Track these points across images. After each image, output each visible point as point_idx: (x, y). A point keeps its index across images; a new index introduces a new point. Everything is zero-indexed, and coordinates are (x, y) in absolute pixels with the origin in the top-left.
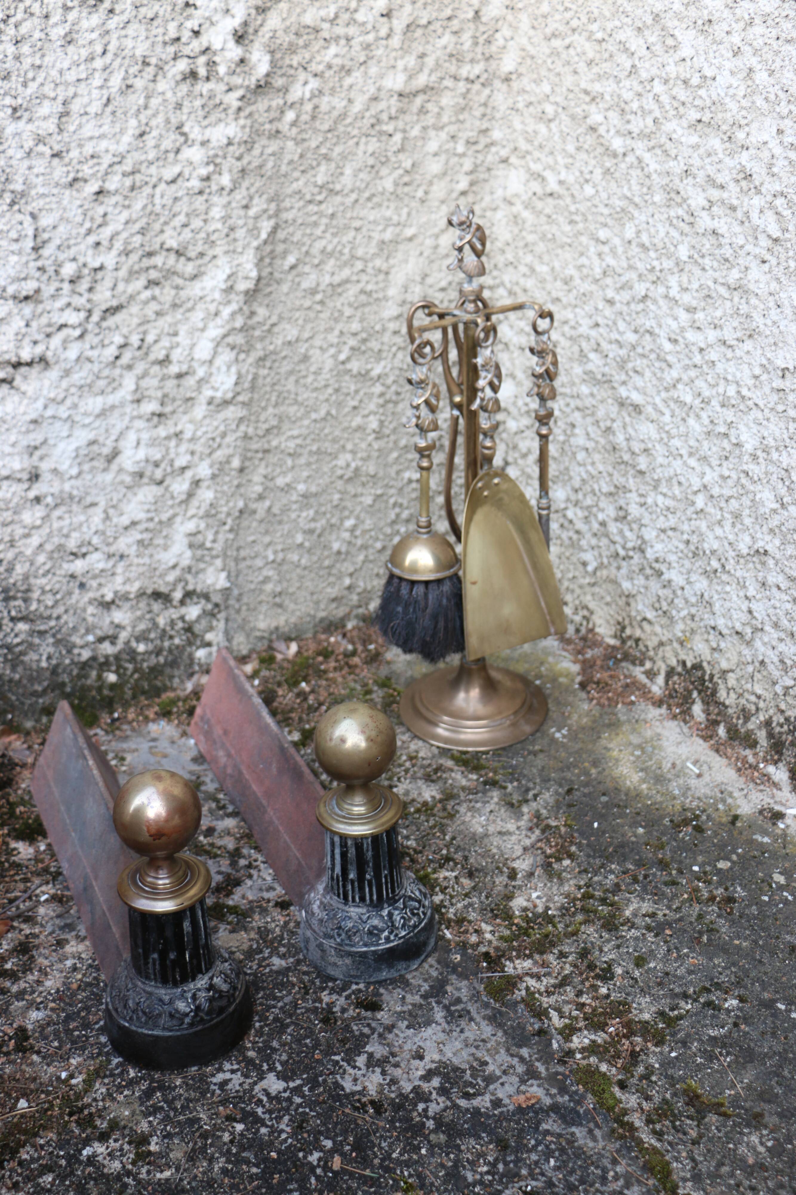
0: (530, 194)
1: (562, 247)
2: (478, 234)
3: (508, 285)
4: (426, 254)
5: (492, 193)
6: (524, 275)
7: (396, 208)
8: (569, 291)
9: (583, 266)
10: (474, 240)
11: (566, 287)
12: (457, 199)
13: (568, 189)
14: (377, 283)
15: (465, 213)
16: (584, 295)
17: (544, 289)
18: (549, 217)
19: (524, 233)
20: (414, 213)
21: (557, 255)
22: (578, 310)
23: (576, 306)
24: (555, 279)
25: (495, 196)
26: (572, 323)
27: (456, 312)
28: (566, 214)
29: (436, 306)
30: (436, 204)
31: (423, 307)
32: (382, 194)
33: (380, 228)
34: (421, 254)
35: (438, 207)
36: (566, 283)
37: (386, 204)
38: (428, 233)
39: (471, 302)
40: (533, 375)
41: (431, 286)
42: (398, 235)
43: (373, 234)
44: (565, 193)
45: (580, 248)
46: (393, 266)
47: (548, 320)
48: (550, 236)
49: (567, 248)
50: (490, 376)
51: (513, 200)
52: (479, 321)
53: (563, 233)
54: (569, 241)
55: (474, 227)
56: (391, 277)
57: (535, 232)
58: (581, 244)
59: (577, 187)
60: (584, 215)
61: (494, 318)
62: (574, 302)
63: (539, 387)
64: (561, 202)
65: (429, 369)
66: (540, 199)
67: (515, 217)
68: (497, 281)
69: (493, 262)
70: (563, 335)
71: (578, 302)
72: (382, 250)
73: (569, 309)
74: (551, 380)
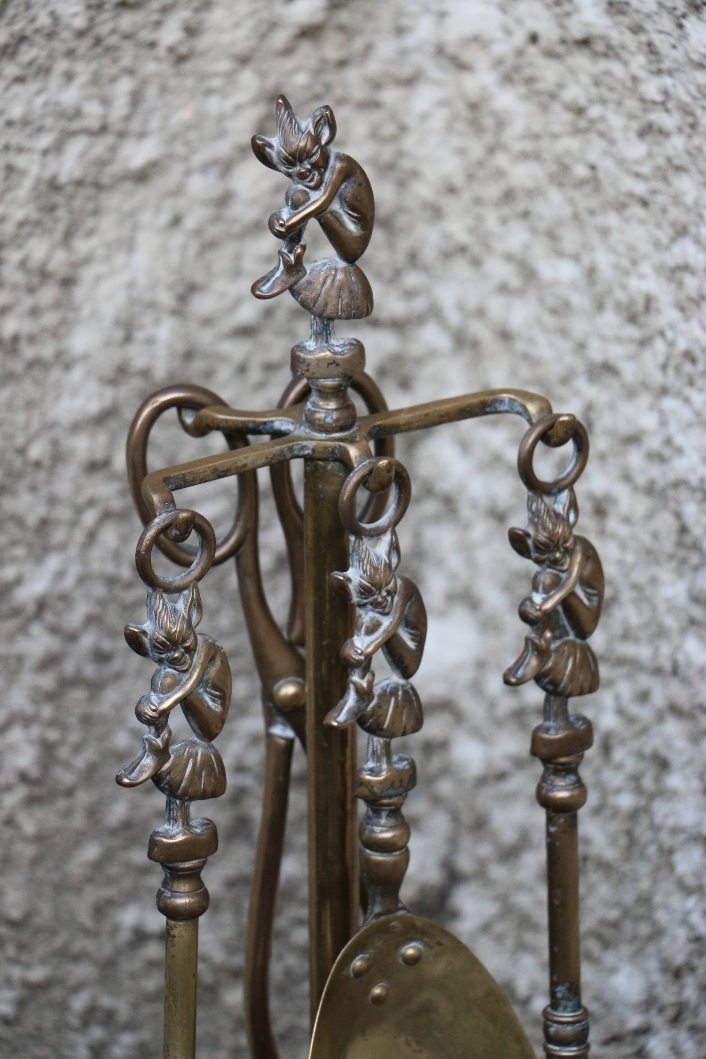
0: (520, 38)
1: (620, 207)
2: (347, 189)
3: (454, 318)
4: (190, 223)
5: (400, 31)
6: (503, 289)
7: (95, 80)
8: (644, 343)
9: (685, 268)
10: (336, 206)
11: (632, 332)
12: (288, 51)
13: (637, 29)
14: (34, 312)
15: (307, 124)
16: (689, 356)
17: (564, 333)
18: (579, 111)
19: (501, 160)
20: (152, 92)
21: (605, 232)
22: (669, 403)
23: (664, 391)
24: (600, 307)
25: (410, 41)
26: (654, 443)
27: (282, 424)
28: (632, 104)
29: (219, 402)
30: (224, 65)
31: (180, 405)
32: (51, 36)
33: (45, 140)
34: (176, 221)
35: (230, 76)
36: (633, 319)
37: (62, 65)
38: (198, 159)
39: (325, 394)
40: (524, 617)
41: (207, 322)
42: (102, 163)
43: (21, 161)
44: (629, 39)
45: (675, 213)
46: (87, 260)
47: (569, 447)
48: (581, 171)
49: (636, 210)
50: (386, 622)
51: (467, 55)
52: (353, 452)
53: (621, 162)
54: (640, 188)
55: (335, 165)
56: (79, 293)
57: (536, 156)
58: (677, 200)
59: (667, 23)
60: (686, 110)
61: (399, 441)
62: (657, 378)
63: (542, 653)
64: (617, 68)
65: (197, 604)
66: (550, 54)
67: (474, 106)
68: (419, 304)
69: (403, 245)
70: (627, 477)
71: (671, 379)
72: (52, 209)
73: (644, 400)
74: (583, 633)
